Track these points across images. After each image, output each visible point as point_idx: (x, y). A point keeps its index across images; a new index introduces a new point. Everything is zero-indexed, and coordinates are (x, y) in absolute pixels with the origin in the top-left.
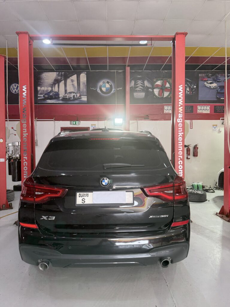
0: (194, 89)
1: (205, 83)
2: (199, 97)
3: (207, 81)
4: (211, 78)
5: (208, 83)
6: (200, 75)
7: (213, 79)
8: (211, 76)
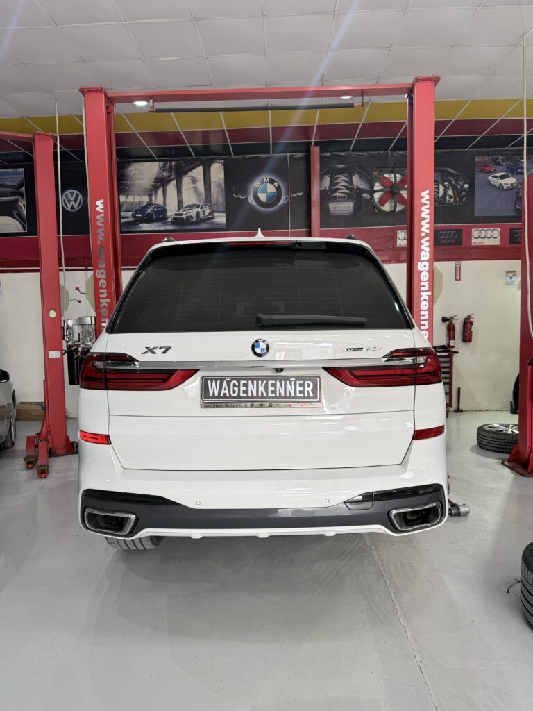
0: (464, 191)
1: (490, 178)
2: (476, 210)
3: (494, 172)
4: (502, 165)
5: (495, 177)
6: (477, 159)
7: (507, 167)
8: (503, 162)
